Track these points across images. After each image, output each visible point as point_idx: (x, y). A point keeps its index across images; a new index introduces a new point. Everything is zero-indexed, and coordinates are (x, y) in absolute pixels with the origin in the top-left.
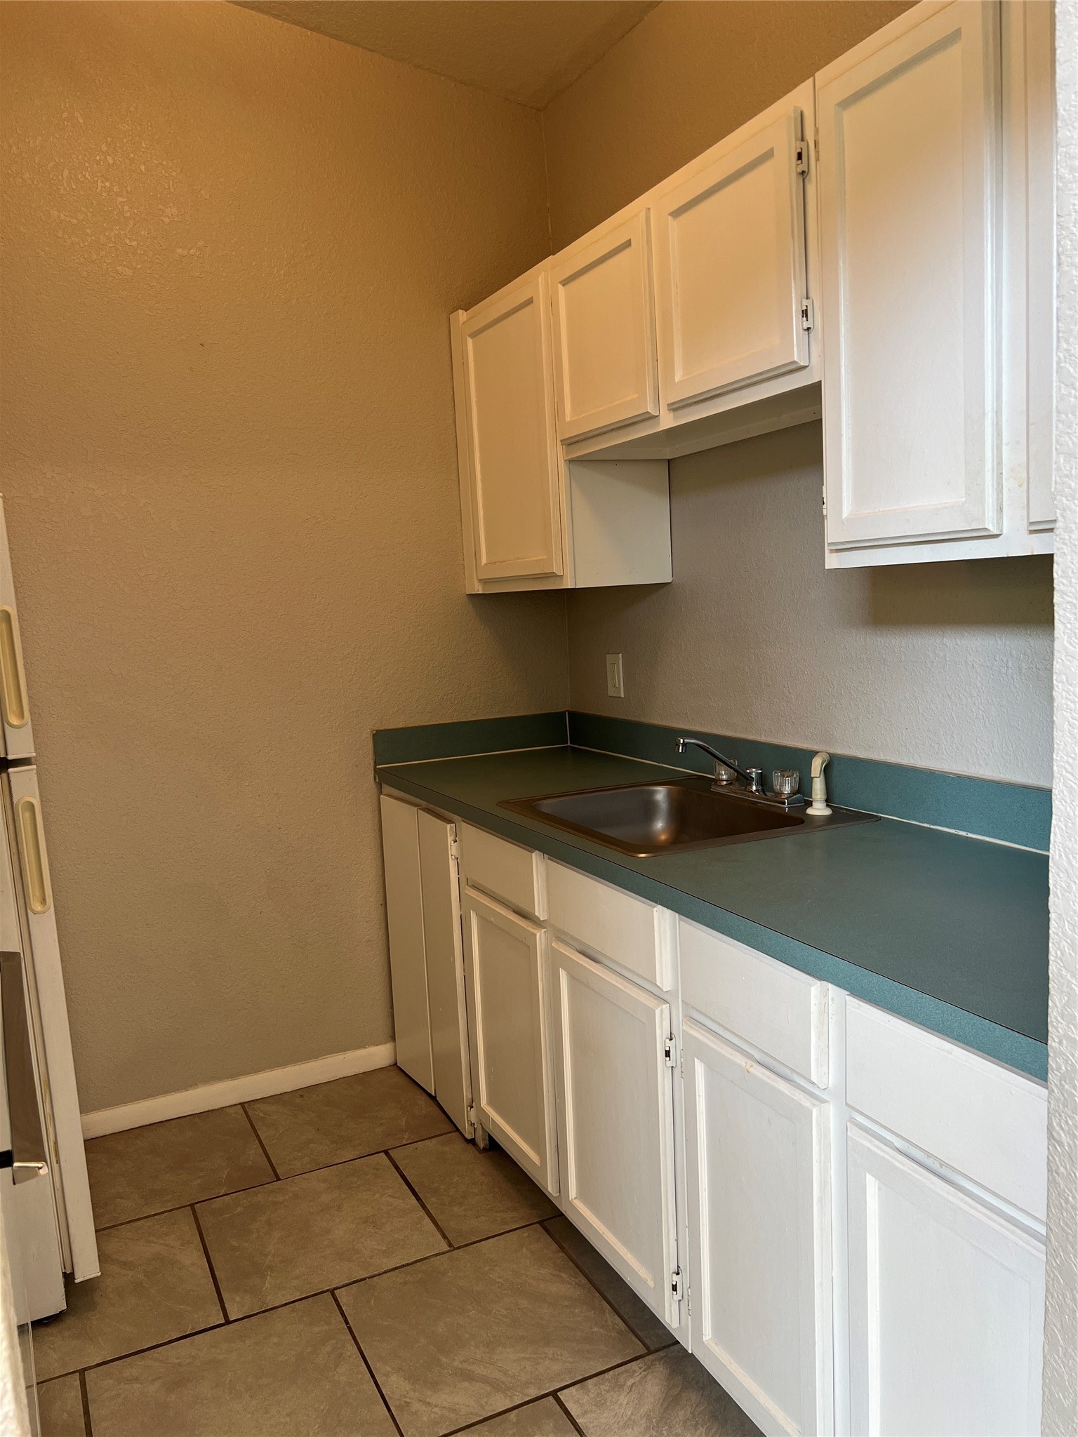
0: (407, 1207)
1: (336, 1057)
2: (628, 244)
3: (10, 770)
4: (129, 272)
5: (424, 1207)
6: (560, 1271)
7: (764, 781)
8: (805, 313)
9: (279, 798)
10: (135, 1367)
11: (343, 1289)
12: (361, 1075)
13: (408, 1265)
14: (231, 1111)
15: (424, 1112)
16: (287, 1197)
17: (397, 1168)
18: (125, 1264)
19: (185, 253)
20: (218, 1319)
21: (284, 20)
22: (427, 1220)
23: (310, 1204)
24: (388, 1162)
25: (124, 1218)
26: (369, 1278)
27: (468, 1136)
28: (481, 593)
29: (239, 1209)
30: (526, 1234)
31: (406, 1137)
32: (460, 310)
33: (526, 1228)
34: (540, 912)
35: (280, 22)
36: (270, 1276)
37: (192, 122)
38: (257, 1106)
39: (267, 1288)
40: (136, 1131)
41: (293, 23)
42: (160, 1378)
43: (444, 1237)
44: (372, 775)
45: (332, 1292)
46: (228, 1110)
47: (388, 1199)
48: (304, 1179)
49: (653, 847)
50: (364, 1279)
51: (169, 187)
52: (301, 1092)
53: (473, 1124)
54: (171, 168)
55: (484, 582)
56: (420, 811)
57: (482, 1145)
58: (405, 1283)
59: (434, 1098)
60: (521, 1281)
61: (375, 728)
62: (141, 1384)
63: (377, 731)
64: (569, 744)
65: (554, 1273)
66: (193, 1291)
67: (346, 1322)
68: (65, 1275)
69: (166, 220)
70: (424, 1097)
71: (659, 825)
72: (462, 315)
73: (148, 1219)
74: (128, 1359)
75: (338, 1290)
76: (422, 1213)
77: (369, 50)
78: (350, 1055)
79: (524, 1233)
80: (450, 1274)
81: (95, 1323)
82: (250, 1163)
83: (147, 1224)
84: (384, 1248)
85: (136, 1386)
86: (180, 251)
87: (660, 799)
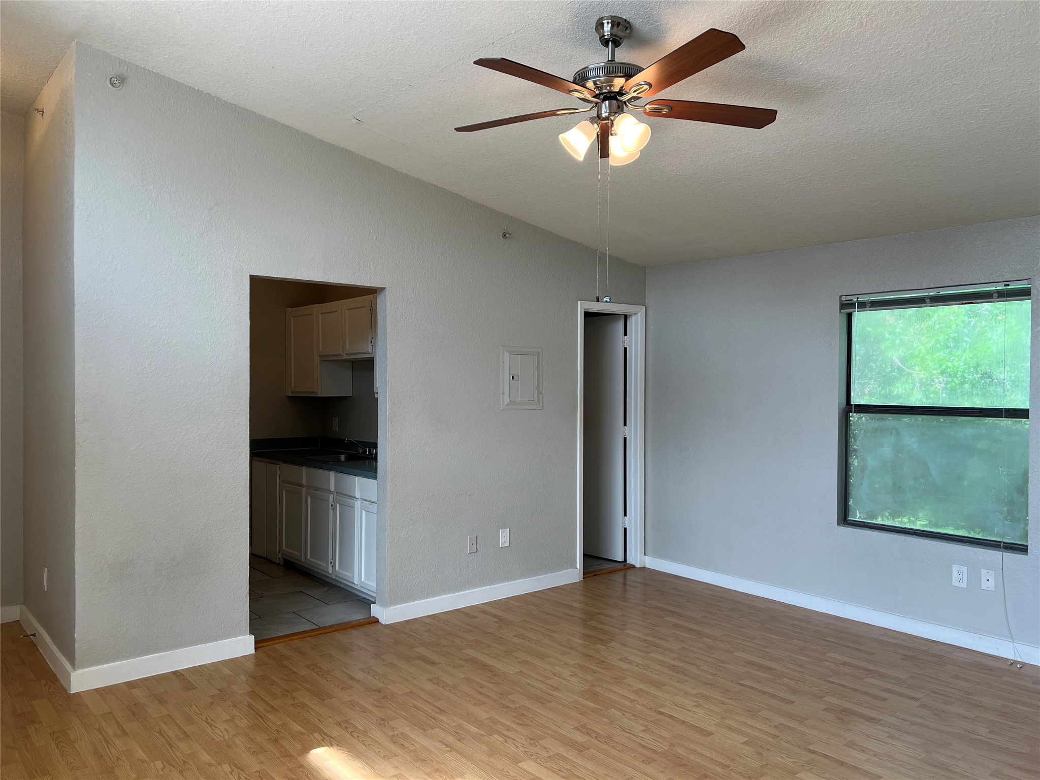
2: (337, 311)
7: (370, 451)
8: (371, 342)
27: (278, 562)
28: (292, 396)
34: (304, 483)
53: (279, 558)
55: (292, 392)
56: (267, 464)
57: (282, 564)
59: (265, 558)
64: (320, 447)
72: (290, 309)
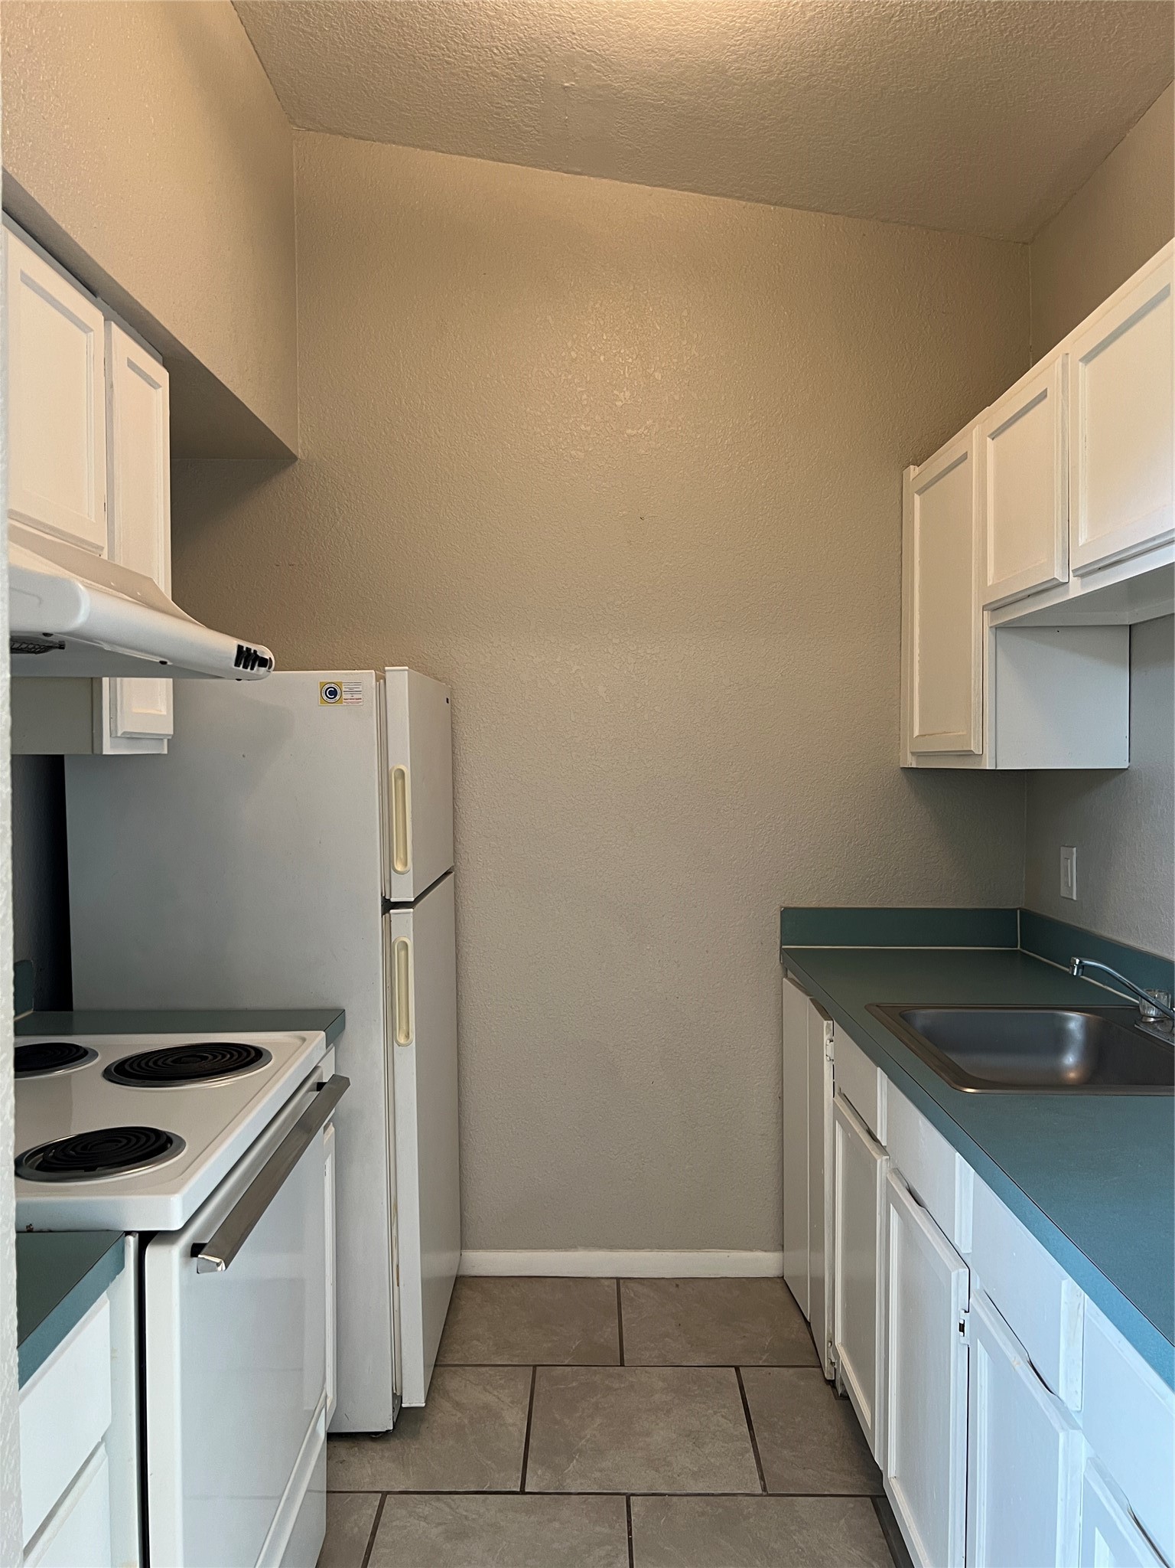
0: (736, 1433)
1: (720, 1254)
2: (1043, 395)
3: (392, 911)
4: (581, 455)
5: (753, 1439)
6: (873, 1559)
9: (679, 966)
10: (427, 1507)
11: (639, 1497)
12: (744, 1280)
13: (713, 1495)
14: (606, 1283)
15: (793, 1336)
16: (623, 1385)
17: (742, 1388)
18: (458, 1405)
19: (635, 432)
20: (515, 1486)
21: (748, 200)
22: (751, 1454)
23: (641, 1400)
24: (735, 1380)
25: (473, 1360)
26: (669, 1495)
27: (827, 1376)
28: (915, 766)
29: (574, 1384)
30: (851, 1505)
31: (764, 1358)
32: (912, 467)
33: (853, 1499)
35: (744, 203)
36: (577, 1460)
37: (651, 310)
38: (631, 1284)
39: (569, 1471)
40: (514, 1280)
41: (757, 202)
42: (445, 1524)
43: (762, 1478)
44: (778, 955)
45: (628, 1496)
46: (603, 1280)
47: (720, 1419)
48: (646, 1372)
49: (1056, 1084)
50: (664, 1495)
51: (624, 373)
52: (678, 1282)
53: (832, 1364)
54: (628, 355)
55: (917, 755)
57: (840, 1390)
58: (703, 1514)
59: (808, 1324)
60: (824, 1554)
61: (784, 905)
62: (428, 1523)
63: (785, 908)
64: (1019, 948)
65: (867, 1558)
66: (504, 1450)
67: (630, 1533)
68: (394, 1395)
69: (619, 404)
70: (801, 1321)
71: (1070, 1059)
72: (913, 471)
73: (493, 1368)
74: (426, 1497)
75: (634, 1498)
76: (749, 1445)
77: (834, 214)
78: (736, 1255)
79: (850, 1503)
80: (751, 1520)
81: (413, 1451)
82: (602, 1340)
83: (490, 1372)
84: (695, 1469)
85: (423, 1524)
86: (629, 431)
87: (1075, 1028)
